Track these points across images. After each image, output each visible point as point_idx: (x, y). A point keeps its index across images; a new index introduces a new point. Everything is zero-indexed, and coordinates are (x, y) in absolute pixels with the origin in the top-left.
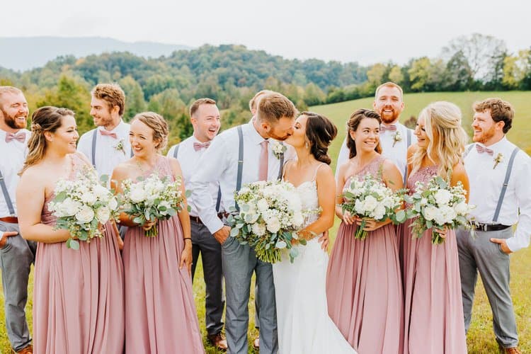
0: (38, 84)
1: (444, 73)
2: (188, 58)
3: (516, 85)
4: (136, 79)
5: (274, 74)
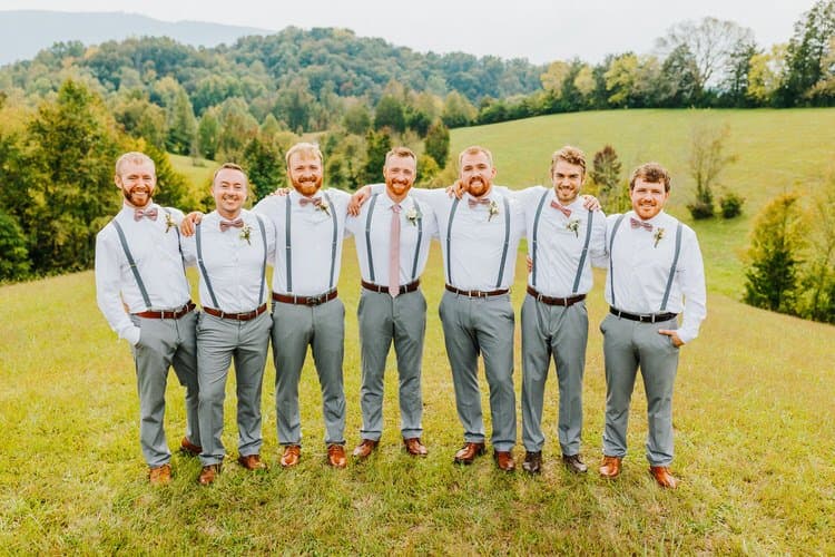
0: (24, 87)
1: (659, 79)
2: (262, 49)
3: (767, 99)
4: (180, 82)
5: (397, 76)
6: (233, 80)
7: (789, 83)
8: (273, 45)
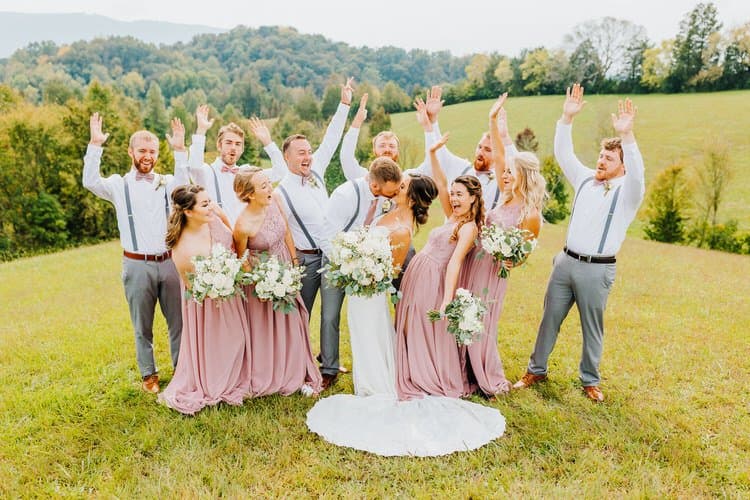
1: (567, 69)
2: (216, 46)
3: (658, 86)
4: (144, 76)
5: (336, 68)
6: (191, 74)
7: (676, 71)
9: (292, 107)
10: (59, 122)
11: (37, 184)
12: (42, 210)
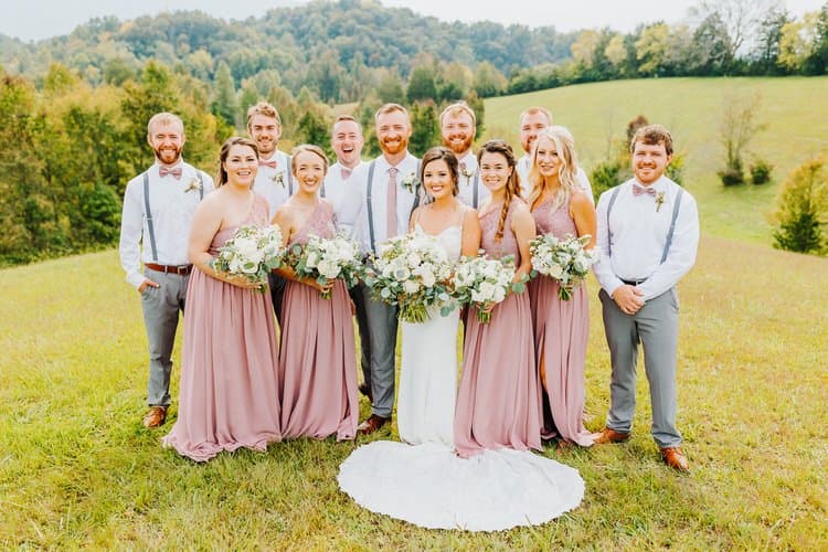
1: (690, 48)
2: (291, 21)
3: (798, 67)
4: (213, 55)
5: (425, 46)
6: (263, 53)
7: (820, 50)
8: (301, 17)
9: (374, 90)
10: (117, 106)
11: (94, 173)
12: (98, 202)
